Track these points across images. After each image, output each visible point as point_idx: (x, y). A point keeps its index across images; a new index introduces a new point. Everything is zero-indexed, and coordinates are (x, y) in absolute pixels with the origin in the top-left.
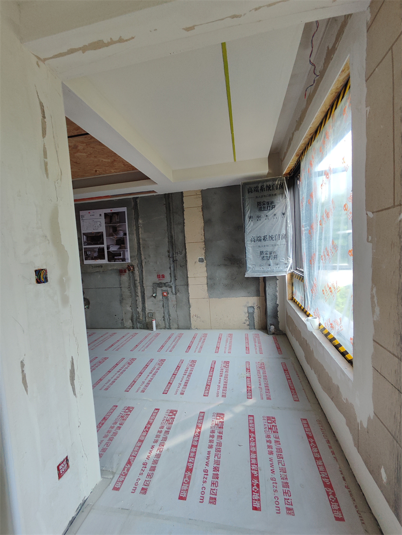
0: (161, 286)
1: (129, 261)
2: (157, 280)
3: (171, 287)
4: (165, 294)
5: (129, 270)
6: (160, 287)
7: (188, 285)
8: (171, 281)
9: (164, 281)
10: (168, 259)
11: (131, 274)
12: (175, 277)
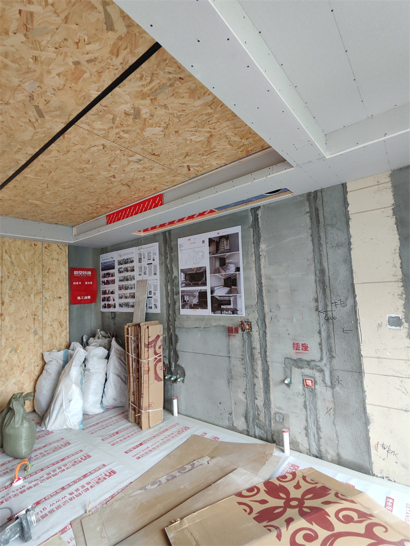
0: (300, 365)
1: (244, 315)
2: (293, 354)
3: (321, 371)
4: (309, 383)
5: (243, 330)
6: (299, 367)
7: (360, 372)
8: (321, 359)
9: (306, 356)
10: (315, 314)
11: (246, 336)
12: (330, 350)
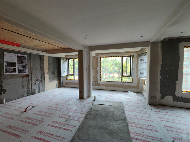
1: (27, 73)
2: (36, 79)
3: (40, 80)
10: (40, 72)
11: (27, 77)
